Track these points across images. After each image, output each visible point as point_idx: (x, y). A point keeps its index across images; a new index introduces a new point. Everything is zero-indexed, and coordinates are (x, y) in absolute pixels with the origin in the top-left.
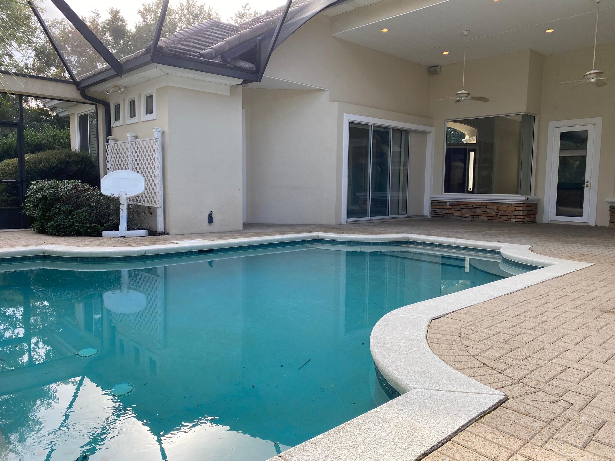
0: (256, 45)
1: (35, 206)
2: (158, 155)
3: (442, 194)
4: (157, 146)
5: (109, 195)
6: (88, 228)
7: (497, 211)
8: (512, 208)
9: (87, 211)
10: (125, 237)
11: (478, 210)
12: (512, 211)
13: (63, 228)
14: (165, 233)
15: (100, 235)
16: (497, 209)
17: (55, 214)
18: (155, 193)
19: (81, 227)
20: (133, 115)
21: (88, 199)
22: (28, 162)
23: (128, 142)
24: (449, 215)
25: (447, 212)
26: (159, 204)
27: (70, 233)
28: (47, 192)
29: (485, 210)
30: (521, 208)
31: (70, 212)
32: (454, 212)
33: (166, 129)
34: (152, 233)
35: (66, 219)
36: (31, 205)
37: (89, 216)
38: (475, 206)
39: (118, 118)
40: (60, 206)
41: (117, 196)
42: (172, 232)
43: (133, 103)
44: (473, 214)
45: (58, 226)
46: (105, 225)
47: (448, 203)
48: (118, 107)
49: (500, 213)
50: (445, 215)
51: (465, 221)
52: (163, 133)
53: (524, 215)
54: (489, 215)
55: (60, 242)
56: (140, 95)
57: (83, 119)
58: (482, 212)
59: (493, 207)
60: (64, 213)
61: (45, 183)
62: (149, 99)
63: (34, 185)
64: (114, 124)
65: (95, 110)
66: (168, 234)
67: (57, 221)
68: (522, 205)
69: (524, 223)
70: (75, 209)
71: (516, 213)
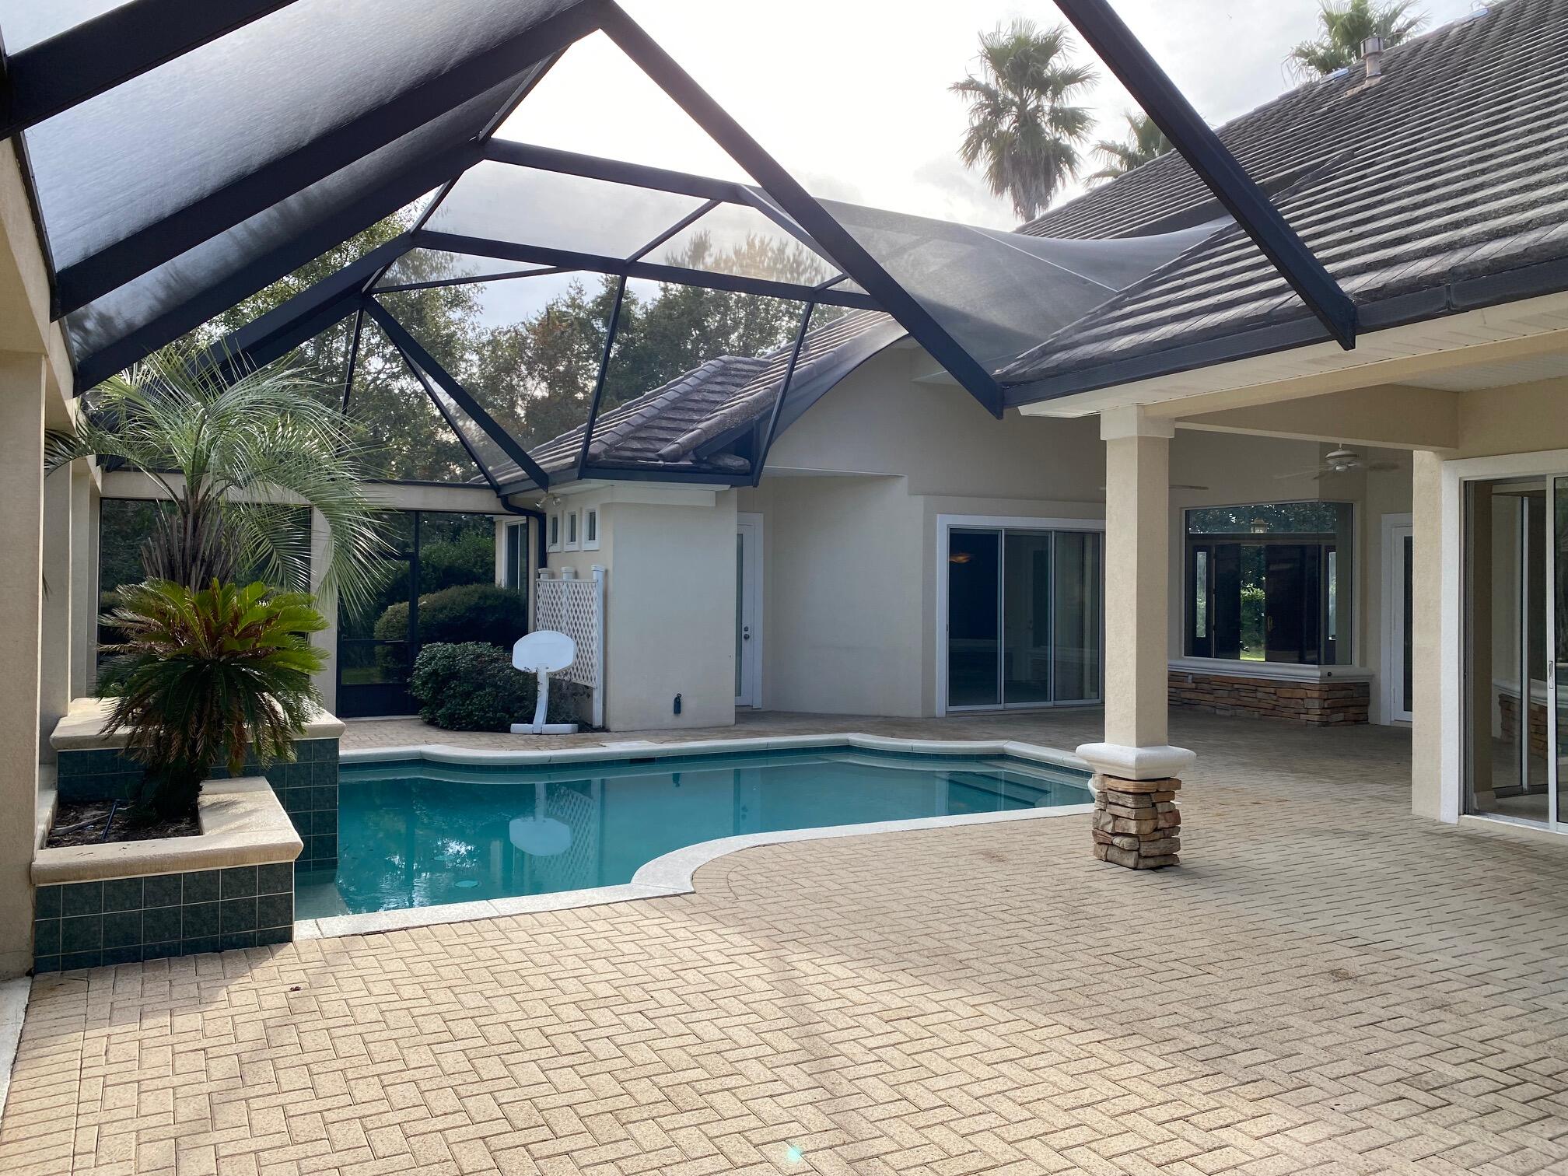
0: (753, 429)
1: (424, 684)
2: (596, 607)
3: (1180, 658)
4: (597, 594)
5: (522, 669)
6: (492, 719)
7: (1275, 697)
8: (1300, 693)
9: (490, 694)
10: (541, 734)
11: (1243, 694)
12: (1302, 699)
13: (458, 718)
14: (604, 729)
15: (508, 731)
16: (1275, 694)
17: (449, 696)
18: (592, 666)
19: (482, 718)
20: (573, 539)
21: (494, 676)
22: (424, 608)
23: (563, 582)
24: (1192, 702)
25: (1188, 695)
26: (596, 684)
27: (467, 725)
28: (438, 665)
29: (1254, 695)
30: (1316, 694)
31: (468, 695)
32: (1201, 696)
33: (610, 568)
34: (585, 727)
35: (463, 705)
36: (418, 682)
37: (494, 701)
38: (1236, 686)
39: (555, 541)
40: (456, 686)
41: (534, 671)
42: (613, 725)
43: (573, 518)
44: (1234, 701)
45: (452, 715)
46: (516, 715)
47: (1190, 677)
48: (555, 520)
49: (1282, 702)
50: (1186, 701)
51: (1221, 717)
52: (607, 571)
53: (1324, 708)
54: (1261, 705)
55: (448, 740)
56: (581, 509)
57: (513, 531)
58: (1250, 699)
59: (1268, 690)
60: (461, 695)
61: (441, 648)
62: (592, 517)
63: (427, 651)
64: (551, 549)
65: (525, 522)
66: (608, 731)
67: (450, 709)
68: (1318, 688)
69: (1326, 724)
70: (475, 690)
71: (1308, 703)
